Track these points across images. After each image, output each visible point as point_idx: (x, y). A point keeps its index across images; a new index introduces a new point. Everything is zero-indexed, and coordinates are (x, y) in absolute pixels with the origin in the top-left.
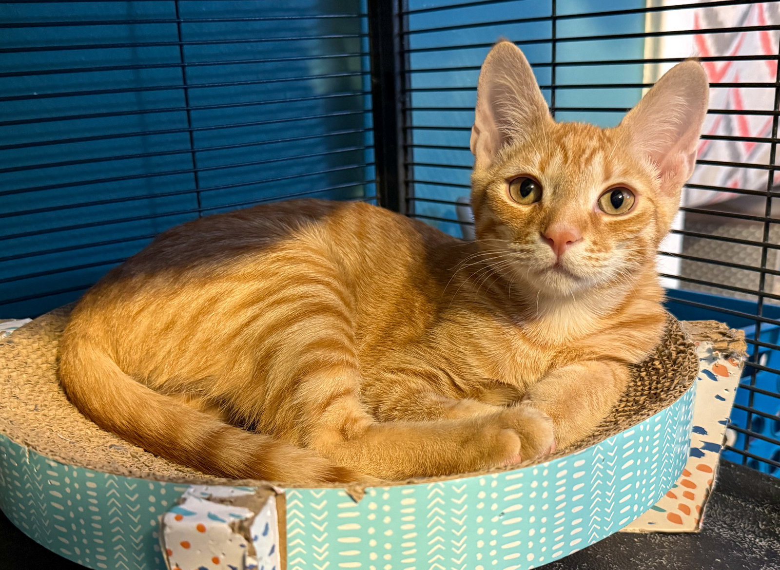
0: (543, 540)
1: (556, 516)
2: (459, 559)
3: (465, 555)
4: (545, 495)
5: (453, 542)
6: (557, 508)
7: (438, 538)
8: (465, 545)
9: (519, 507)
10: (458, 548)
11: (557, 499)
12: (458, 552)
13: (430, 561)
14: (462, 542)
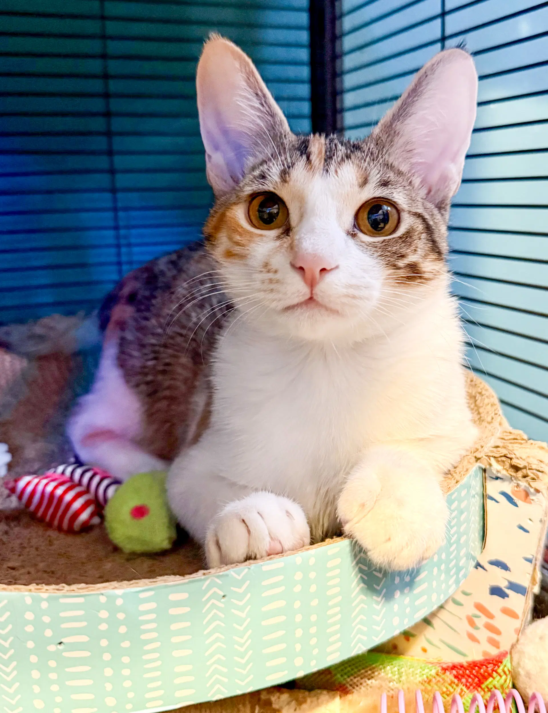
0: (314, 641)
1: (329, 612)
2: (243, 658)
3: (251, 652)
4: (313, 588)
5: (236, 638)
6: (330, 603)
7: (217, 635)
8: (250, 641)
9: (282, 603)
10: (242, 646)
11: (329, 593)
12: (242, 650)
13: (208, 663)
14: (245, 638)
